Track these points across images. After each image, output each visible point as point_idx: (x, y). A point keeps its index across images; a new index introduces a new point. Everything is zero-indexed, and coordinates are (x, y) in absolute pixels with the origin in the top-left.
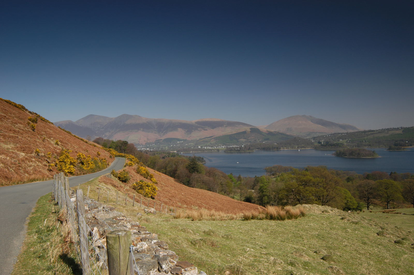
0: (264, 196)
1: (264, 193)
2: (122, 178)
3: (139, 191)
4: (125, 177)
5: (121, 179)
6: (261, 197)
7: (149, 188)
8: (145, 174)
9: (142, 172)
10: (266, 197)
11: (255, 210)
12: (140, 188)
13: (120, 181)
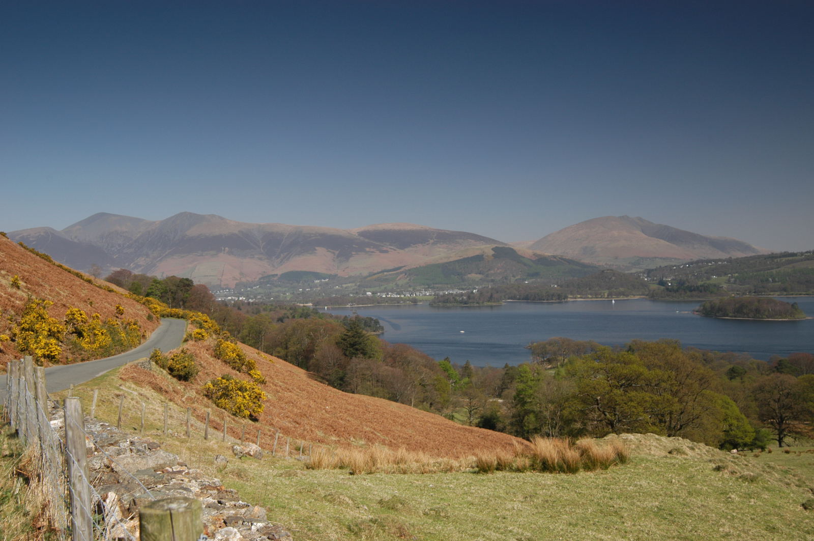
0: (527, 413)
1: (527, 407)
2: (178, 371)
3: (220, 401)
4: (185, 367)
5: (175, 373)
6: (519, 416)
7: (245, 394)
8: (234, 360)
9: (229, 354)
10: (532, 416)
11: (506, 447)
12: (223, 394)
13: (174, 376)
